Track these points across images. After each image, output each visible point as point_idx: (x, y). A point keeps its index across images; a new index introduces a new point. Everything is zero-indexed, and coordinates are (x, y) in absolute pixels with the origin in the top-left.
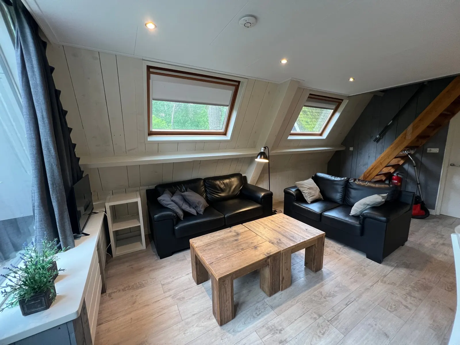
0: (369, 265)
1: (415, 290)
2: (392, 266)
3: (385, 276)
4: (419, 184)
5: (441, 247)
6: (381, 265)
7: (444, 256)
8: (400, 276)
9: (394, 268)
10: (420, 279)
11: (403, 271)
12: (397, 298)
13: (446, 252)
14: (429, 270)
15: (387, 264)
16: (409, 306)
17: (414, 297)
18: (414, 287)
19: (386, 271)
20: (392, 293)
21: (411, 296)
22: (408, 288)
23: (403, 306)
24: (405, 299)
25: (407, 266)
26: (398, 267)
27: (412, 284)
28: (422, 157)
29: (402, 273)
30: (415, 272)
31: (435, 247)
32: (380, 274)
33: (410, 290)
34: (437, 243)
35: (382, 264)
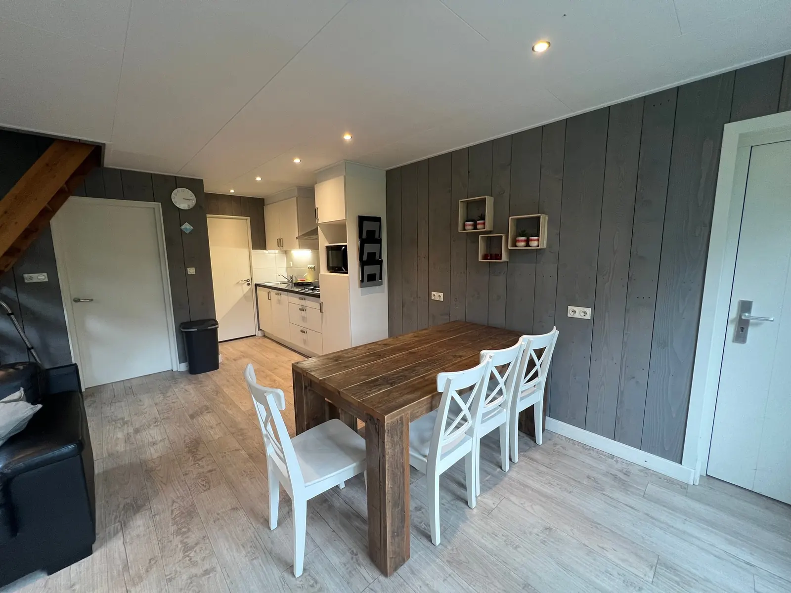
0: (74, 585)
1: (184, 533)
2: (116, 533)
3: (126, 567)
4: (32, 348)
5: (138, 437)
6: (97, 555)
7: (155, 447)
8: (144, 535)
9: (120, 534)
10: (171, 509)
11: (139, 524)
12: (185, 577)
13: (151, 440)
14: (164, 484)
15: (105, 541)
16: (207, 566)
17: (196, 544)
18: (180, 529)
19: (116, 555)
20: (170, 580)
21: (192, 548)
22: (177, 540)
23: (203, 578)
24: (194, 564)
25: (135, 507)
26: (125, 525)
27: (172, 529)
28: (17, 292)
29: (142, 528)
30: (156, 505)
31: (133, 444)
32: (115, 573)
33: (181, 542)
34: (128, 434)
35: (96, 549)
